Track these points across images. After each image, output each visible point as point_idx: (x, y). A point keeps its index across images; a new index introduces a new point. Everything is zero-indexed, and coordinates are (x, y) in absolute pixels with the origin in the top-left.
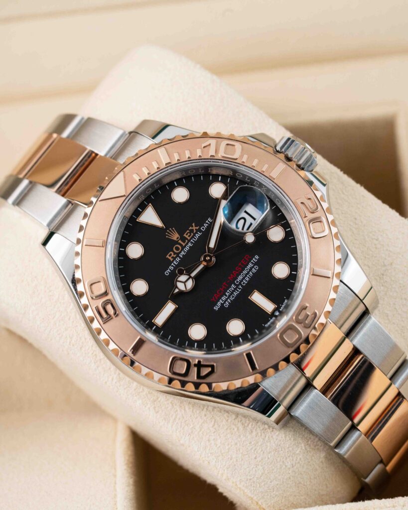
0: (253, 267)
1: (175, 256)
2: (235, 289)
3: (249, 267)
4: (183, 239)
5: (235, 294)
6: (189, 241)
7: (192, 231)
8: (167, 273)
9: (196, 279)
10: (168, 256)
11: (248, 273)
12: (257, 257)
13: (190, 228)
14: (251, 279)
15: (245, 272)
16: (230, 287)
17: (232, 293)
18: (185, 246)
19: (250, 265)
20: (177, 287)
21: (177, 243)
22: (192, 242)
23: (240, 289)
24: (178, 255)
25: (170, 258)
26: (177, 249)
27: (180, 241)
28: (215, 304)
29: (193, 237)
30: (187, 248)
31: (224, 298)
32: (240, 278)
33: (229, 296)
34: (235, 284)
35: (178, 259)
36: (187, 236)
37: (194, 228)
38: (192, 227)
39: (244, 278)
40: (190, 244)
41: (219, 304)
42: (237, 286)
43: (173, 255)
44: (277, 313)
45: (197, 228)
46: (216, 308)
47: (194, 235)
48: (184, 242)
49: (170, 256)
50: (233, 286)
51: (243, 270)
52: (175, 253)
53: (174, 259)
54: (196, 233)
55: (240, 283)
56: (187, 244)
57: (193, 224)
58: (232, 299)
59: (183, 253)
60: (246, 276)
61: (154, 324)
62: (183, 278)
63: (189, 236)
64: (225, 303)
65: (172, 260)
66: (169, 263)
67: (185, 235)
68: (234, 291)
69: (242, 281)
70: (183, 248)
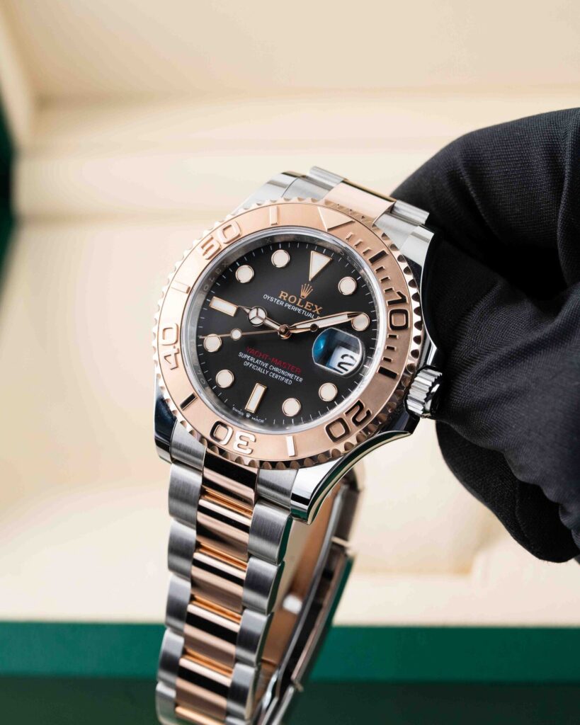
0: (290, 379)
1: (284, 299)
2: (264, 368)
3: (289, 375)
4: (303, 303)
5: (259, 369)
6: (303, 308)
7: (314, 308)
8: (266, 297)
9: (264, 327)
10: (282, 292)
11: (283, 376)
12: (301, 380)
13: (316, 306)
14: (277, 381)
15: (283, 372)
16: (265, 362)
17: (259, 366)
18: (296, 306)
19: (291, 376)
20: (251, 310)
21: (298, 297)
22: (302, 312)
23: (265, 372)
24: (287, 302)
25: (281, 295)
26: (292, 299)
27: (300, 300)
28: (245, 353)
29: (308, 311)
30: (295, 309)
31: (252, 359)
32: (276, 369)
33: (256, 364)
34: (268, 367)
35: (282, 303)
36: (307, 305)
37: (317, 310)
38: (318, 308)
39: (276, 373)
40: (299, 310)
41: (246, 356)
42: (268, 369)
43: (285, 297)
44: (248, 416)
45: (318, 313)
46: (241, 355)
47: (310, 312)
48: (301, 304)
49: (284, 294)
50: (267, 364)
51: (285, 370)
52: (287, 298)
53: (282, 299)
54: (313, 313)
55: (271, 371)
56: (300, 308)
57: (321, 308)
58: (253, 367)
59: (289, 306)
60: (279, 374)
61: (211, 299)
62: (262, 314)
63: (308, 307)
64: (248, 361)
65: (280, 297)
66: (276, 296)
67: (308, 303)
68: (262, 367)
69: (274, 372)
70: (295, 305)
